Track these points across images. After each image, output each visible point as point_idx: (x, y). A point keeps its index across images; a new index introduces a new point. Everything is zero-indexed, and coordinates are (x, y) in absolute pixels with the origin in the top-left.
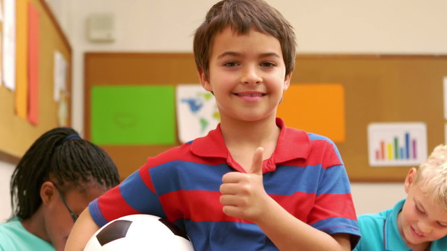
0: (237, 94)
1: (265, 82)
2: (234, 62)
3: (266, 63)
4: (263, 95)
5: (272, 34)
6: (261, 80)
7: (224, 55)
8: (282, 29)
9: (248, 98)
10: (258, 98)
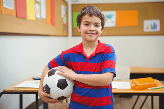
0: (87, 33)
1: (96, 31)
2: (88, 24)
3: (96, 25)
4: (95, 34)
5: (99, 17)
6: (95, 30)
7: (85, 22)
8: (102, 16)
9: (90, 35)
10: (93, 35)
